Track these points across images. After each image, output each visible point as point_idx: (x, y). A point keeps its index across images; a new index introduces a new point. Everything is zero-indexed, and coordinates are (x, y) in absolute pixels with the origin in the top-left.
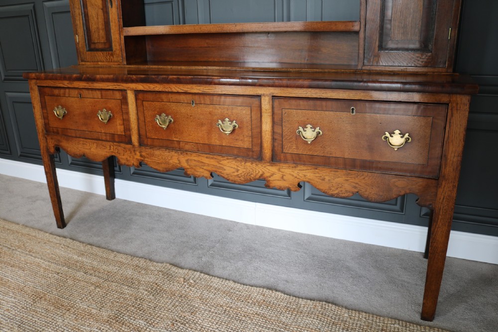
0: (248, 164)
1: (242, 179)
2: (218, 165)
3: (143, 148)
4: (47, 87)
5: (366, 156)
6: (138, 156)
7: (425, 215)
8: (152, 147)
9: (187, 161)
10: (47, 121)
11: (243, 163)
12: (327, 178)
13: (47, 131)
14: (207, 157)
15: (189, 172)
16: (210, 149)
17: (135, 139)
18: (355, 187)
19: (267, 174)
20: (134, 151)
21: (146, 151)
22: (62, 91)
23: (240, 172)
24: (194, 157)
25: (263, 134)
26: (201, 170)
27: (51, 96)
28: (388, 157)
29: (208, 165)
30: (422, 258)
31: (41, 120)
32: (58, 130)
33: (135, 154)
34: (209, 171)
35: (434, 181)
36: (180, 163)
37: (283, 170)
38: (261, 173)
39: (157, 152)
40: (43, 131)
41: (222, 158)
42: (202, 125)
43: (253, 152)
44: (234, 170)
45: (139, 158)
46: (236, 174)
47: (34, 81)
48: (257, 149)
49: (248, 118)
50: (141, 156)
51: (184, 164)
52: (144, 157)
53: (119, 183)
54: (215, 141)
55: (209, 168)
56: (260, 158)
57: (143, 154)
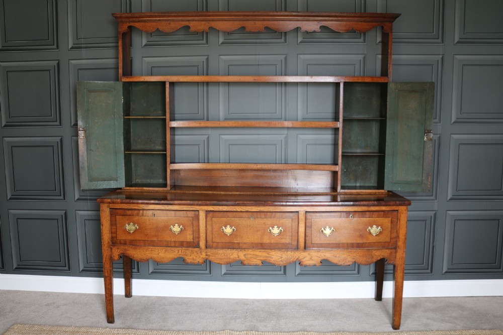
0: (289, 253)
1: (284, 262)
2: (268, 255)
3: (209, 250)
4: (120, 209)
5: (360, 241)
6: (204, 255)
7: (372, 274)
8: (216, 248)
9: (245, 255)
10: (114, 235)
11: (285, 253)
12: (338, 255)
13: (113, 243)
14: (260, 252)
15: (245, 263)
16: (262, 246)
17: (202, 244)
18: (354, 259)
19: (301, 257)
20: (201, 252)
21: (210, 252)
22: (136, 212)
23: (283, 259)
24: (250, 252)
25: (299, 234)
26: (255, 260)
27: (122, 215)
28: (371, 240)
29: (261, 256)
30: (374, 301)
31: (108, 235)
32: (126, 242)
33: (201, 254)
34: (261, 260)
35: (394, 250)
36: (239, 257)
37: (311, 254)
38: (297, 257)
39: (221, 251)
40: (109, 243)
41: (271, 251)
42: (258, 231)
43: (292, 244)
44: (279, 258)
45: (205, 257)
46: (280, 260)
47: (106, 205)
48: (295, 243)
49: (290, 224)
50: (206, 255)
51: (242, 258)
52: (209, 256)
53: (135, 283)
54: (266, 240)
55: (261, 258)
56: (297, 248)
57: (209, 254)
